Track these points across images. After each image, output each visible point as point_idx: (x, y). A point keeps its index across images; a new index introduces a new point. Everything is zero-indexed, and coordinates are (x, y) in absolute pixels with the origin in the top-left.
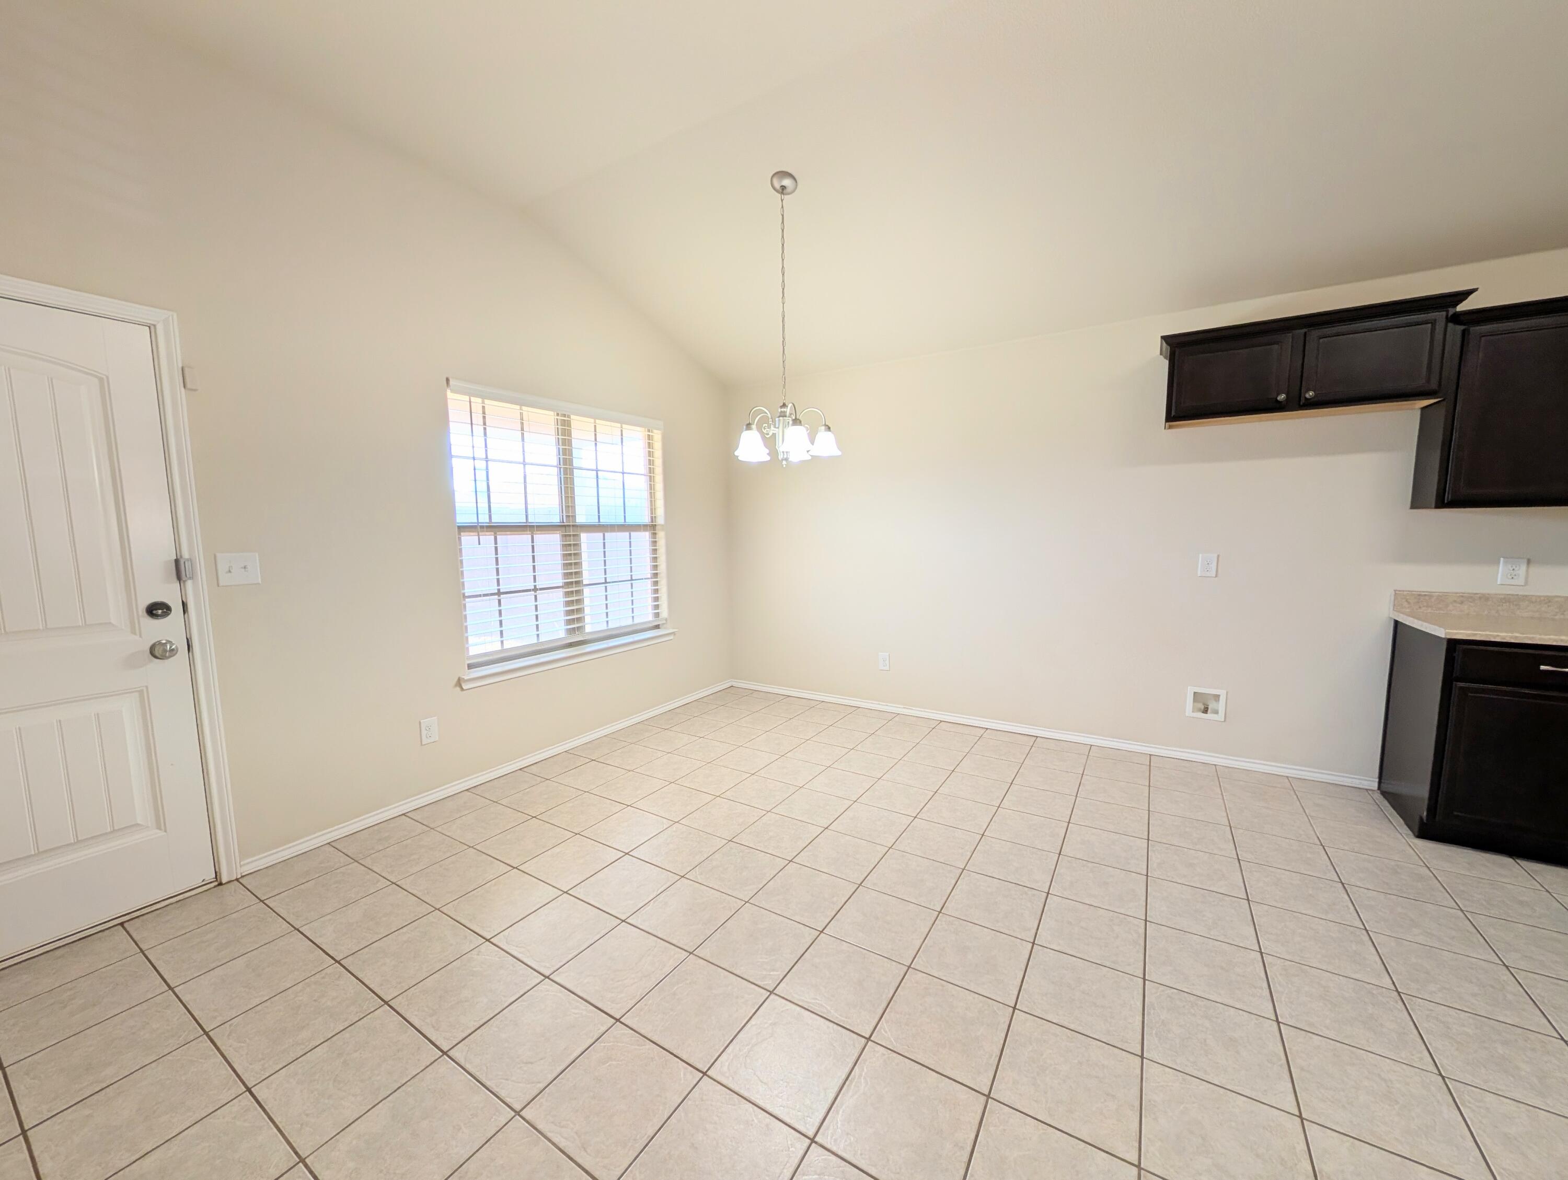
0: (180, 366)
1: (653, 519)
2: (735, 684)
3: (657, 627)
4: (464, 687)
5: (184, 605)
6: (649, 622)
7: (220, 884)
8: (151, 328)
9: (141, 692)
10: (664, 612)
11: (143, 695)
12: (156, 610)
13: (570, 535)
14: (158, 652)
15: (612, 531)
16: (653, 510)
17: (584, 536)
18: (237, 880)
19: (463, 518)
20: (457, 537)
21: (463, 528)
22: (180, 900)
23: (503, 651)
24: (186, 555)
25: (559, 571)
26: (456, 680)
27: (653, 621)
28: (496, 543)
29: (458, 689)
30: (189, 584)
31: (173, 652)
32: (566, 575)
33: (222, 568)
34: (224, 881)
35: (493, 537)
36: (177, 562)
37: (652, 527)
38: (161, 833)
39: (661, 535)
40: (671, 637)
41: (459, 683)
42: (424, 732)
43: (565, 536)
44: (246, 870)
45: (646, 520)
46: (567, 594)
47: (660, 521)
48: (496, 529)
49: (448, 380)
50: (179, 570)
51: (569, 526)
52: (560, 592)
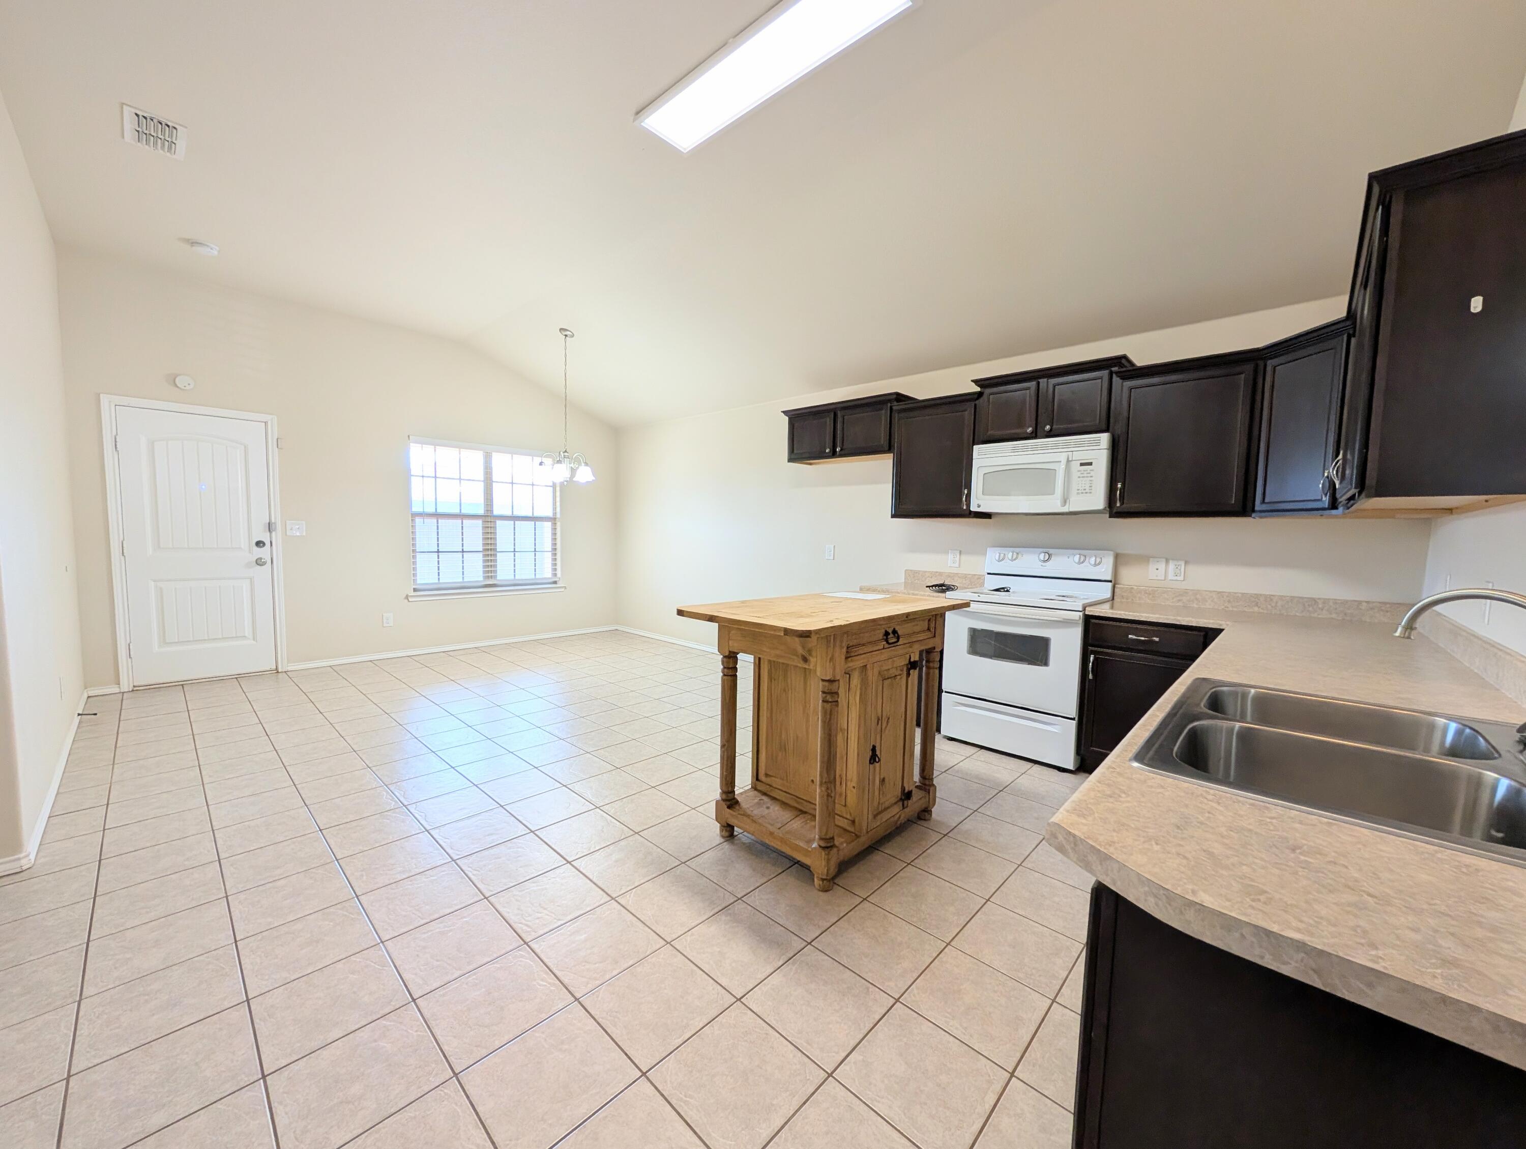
0: (276, 438)
1: (555, 514)
2: (618, 628)
3: (555, 582)
4: (410, 600)
5: (271, 543)
6: (549, 578)
7: (278, 672)
8: (266, 423)
9: (251, 579)
10: (559, 574)
11: (251, 580)
12: (260, 544)
13: (488, 522)
14: (259, 562)
15: (519, 520)
16: (555, 509)
17: (499, 523)
18: (285, 672)
19: (416, 509)
20: (410, 519)
21: (415, 515)
22: (260, 674)
23: (439, 583)
24: (273, 521)
25: (480, 542)
26: (405, 595)
27: (552, 578)
28: (438, 523)
29: (406, 601)
30: (274, 533)
31: (264, 564)
32: (484, 544)
33: (288, 528)
34: (279, 671)
35: (436, 520)
36: (269, 523)
37: (553, 520)
38: (255, 642)
39: (558, 524)
40: (563, 590)
41: (407, 597)
42: (385, 621)
43: (484, 522)
44: (289, 668)
45: (550, 514)
46: (485, 556)
47: (558, 516)
48: (437, 515)
49: (409, 436)
50: (270, 527)
51: (488, 516)
52: (481, 555)
